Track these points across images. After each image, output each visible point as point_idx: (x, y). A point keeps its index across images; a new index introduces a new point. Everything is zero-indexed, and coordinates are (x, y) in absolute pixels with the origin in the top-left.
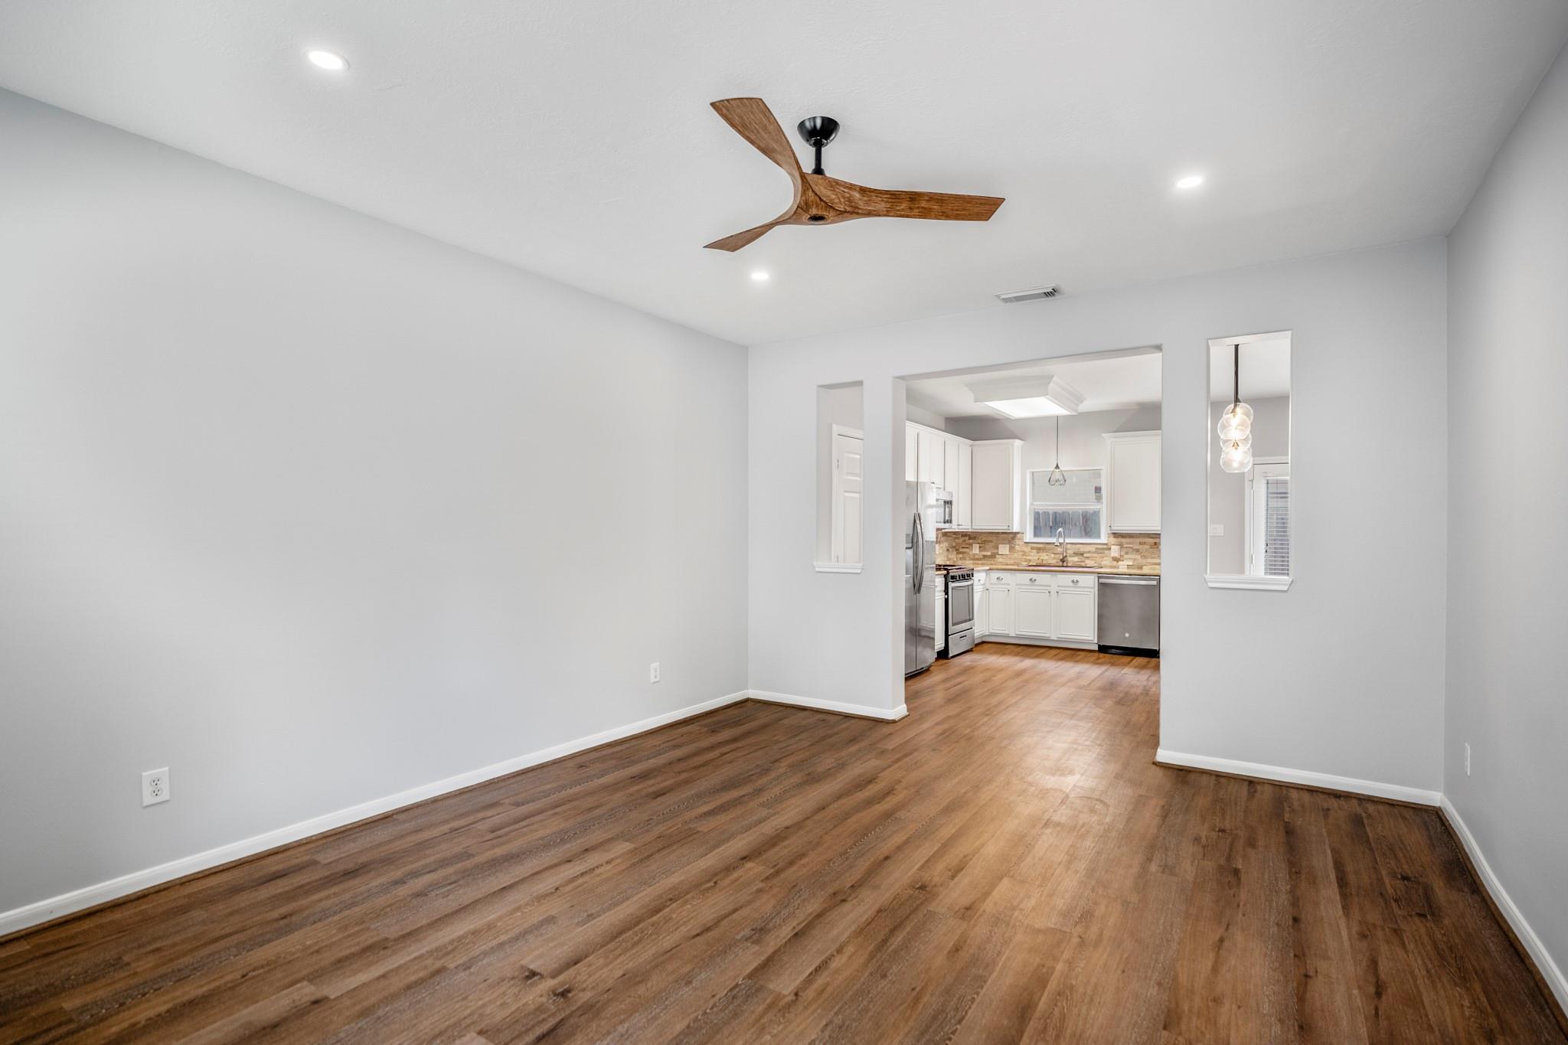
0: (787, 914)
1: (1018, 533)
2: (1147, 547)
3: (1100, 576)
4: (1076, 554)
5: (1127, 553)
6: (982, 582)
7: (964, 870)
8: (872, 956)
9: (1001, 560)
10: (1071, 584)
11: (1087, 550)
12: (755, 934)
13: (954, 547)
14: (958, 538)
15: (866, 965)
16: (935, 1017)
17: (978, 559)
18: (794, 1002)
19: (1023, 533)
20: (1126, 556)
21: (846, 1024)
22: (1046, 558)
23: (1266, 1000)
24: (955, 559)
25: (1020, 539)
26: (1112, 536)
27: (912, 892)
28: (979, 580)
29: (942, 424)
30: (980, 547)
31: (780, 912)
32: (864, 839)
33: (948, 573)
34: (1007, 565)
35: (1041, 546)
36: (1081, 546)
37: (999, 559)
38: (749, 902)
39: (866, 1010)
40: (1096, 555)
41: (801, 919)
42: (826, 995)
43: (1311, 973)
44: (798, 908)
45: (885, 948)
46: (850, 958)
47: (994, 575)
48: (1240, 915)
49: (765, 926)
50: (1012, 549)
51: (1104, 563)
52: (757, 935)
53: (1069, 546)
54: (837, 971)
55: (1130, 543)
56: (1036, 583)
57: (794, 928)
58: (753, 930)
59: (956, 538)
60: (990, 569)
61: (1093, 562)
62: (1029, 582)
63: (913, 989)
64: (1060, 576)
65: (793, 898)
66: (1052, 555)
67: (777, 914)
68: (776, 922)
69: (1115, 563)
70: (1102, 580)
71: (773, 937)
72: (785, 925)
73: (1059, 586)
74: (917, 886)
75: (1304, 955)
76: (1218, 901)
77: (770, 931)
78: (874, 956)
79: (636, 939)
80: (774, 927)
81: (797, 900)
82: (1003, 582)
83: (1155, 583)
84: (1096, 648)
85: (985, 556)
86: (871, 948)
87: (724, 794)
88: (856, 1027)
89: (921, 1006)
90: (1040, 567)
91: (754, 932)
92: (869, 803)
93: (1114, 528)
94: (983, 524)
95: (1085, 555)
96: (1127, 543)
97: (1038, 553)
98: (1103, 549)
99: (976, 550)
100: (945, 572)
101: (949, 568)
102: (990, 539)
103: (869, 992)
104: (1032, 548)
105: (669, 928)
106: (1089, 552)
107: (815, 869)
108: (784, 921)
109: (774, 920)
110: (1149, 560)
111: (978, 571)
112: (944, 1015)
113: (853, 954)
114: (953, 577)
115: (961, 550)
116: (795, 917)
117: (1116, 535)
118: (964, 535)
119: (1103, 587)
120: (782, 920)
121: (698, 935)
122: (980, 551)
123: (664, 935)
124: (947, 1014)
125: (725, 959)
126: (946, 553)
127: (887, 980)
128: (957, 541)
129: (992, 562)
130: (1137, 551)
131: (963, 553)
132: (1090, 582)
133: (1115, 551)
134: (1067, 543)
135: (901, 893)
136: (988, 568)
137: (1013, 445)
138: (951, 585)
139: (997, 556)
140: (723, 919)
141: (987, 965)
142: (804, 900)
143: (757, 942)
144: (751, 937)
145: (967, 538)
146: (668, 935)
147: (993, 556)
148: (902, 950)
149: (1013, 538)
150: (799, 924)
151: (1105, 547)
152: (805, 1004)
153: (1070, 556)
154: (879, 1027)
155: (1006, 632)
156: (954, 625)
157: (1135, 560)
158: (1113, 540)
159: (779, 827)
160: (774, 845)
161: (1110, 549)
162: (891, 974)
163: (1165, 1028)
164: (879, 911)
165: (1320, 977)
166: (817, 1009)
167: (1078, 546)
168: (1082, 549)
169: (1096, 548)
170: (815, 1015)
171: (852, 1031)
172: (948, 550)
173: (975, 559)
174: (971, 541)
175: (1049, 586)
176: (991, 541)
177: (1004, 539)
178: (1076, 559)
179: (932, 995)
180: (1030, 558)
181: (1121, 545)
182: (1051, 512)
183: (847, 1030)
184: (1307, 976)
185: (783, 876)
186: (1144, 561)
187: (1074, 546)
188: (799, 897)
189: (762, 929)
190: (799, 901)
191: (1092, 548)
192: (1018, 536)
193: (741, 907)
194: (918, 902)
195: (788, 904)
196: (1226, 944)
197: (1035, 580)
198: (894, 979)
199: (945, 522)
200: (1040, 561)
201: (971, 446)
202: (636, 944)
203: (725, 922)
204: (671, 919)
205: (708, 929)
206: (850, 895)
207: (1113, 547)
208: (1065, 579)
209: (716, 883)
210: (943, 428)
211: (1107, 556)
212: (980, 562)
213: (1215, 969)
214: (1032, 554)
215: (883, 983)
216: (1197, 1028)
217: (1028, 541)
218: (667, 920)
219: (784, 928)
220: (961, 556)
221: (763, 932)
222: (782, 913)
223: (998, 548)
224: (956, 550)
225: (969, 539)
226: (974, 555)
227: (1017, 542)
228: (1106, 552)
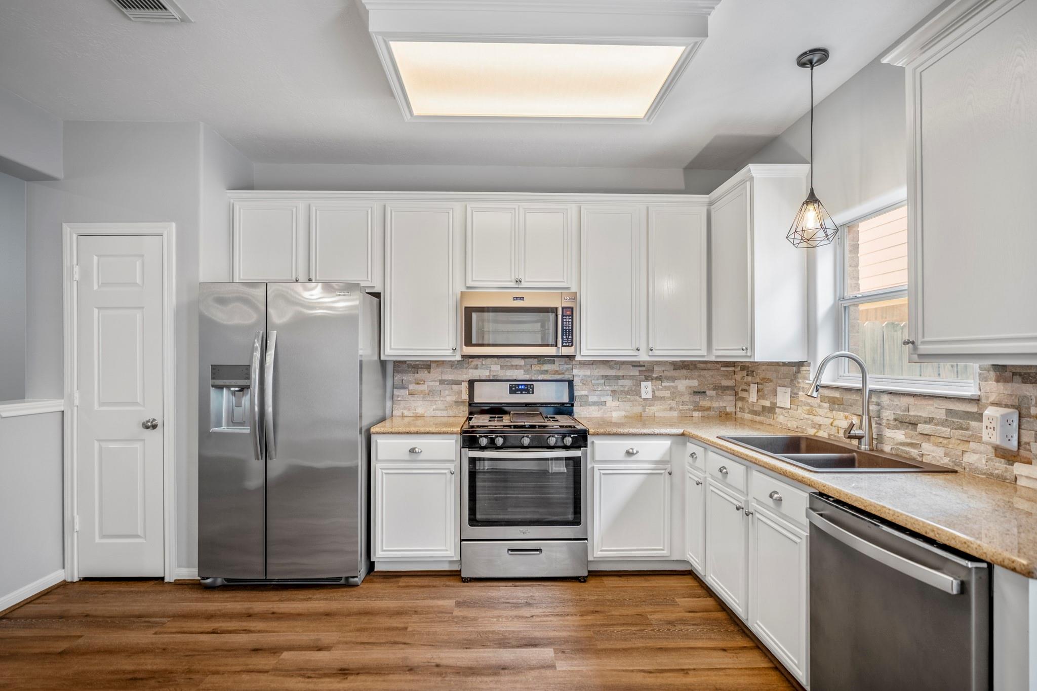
11: (924, 414)
17: (755, 414)
19: (809, 365)
25: (806, 377)
26: (992, 374)
30: (758, 391)
35: (837, 394)
36: (911, 400)
37: (779, 416)
40: (946, 431)
50: (794, 396)
61: (939, 450)
66: (855, 418)
69: (1000, 466)
85: (764, 409)
97: (832, 410)
98: (966, 415)
99: (752, 395)
102: (767, 376)
104: (824, 399)
106: (930, 421)
115: (740, 395)
117: (1003, 372)
118: (735, 366)
122: (759, 398)
129: (770, 421)
131: (743, 399)
133: (999, 425)
134: (871, 391)
139: (777, 410)
145: (745, 373)
147: (772, 409)
149: (796, 376)
151: (973, 408)
153: (889, 427)
158: (994, 389)
161: (979, 417)
167: (905, 400)
168: (915, 410)
169: (949, 412)
173: (752, 412)
174: (750, 378)
176: (770, 380)
177: (785, 377)
178: (899, 435)
180: (818, 420)
181: (1021, 407)
187: (897, 401)
191: (937, 410)
200: (834, 430)
207: (992, 410)
211: (977, 440)
214: (821, 412)
220: (740, 404)
223: (775, 393)
224: (736, 394)
225: (747, 375)
226: (753, 404)
227: (802, 383)
228: (973, 424)
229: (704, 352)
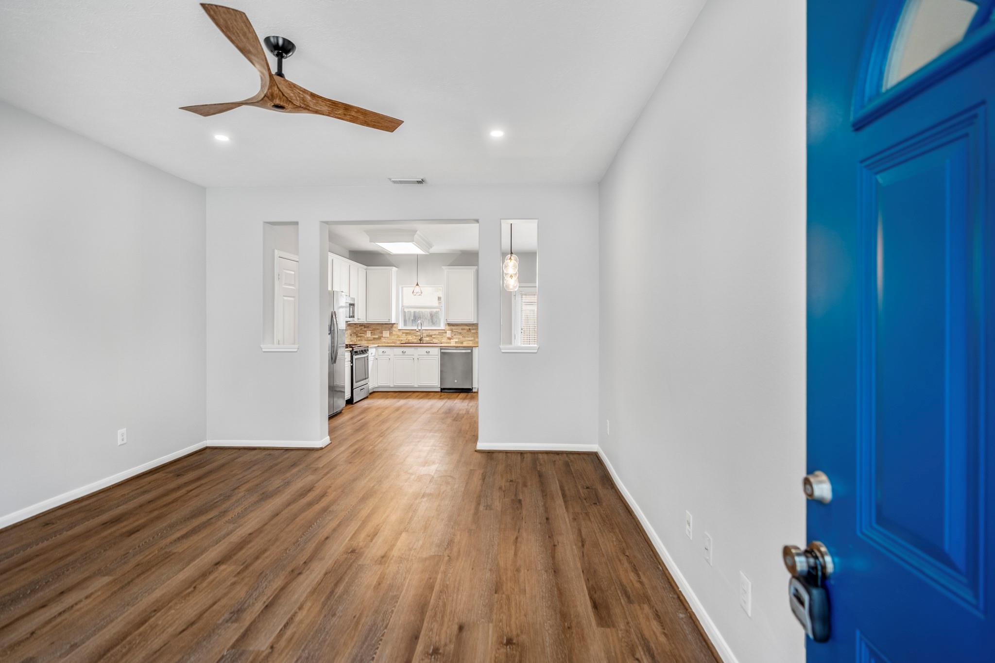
0: (257, 594)
1: (394, 324)
2: (466, 331)
3: (441, 348)
4: (428, 336)
5: (455, 335)
6: (373, 355)
7: (378, 534)
8: (324, 604)
9: (384, 340)
10: (426, 354)
11: (434, 334)
12: (233, 615)
13: (355, 333)
14: (358, 327)
15: (320, 611)
16: (370, 630)
17: (370, 340)
18: (270, 654)
19: (397, 324)
20: (454, 337)
21: (311, 655)
22: (411, 338)
23: (539, 563)
24: (355, 341)
25: (395, 328)
26: (447, 325)
27: (346, 556)
28: (372, 353)
29: (347, 255)
30: (371, 333)
31: (252, 594)
32: (309, 529)
33: (353, 350)
34: (388, 343)
35: (408, 331)
36: (431, 331)
37: (383, 340)
38: (226, 594)
39: (324, 641)
40: (438, 336)
41: (269, 595)
42: (294, 641)
43: (556, 543)
44: (266, 588)
45: (332, 597)
46: (309, 610)
47: (381, 350)
48: (524, 523)
49: (241, 608)
50: (391, 333)
51: (443, 341)
52: (235, 615)
53: (424, 331)
54: (301, 622)
55: (456, 329)
56: (406, 354)
57: (265, 602)
58: (231, 613)
59: (356, 327)
60: (378, 346)
61: (437, 340)
62: (401, 353)
63: (354, 617)
64: (419, 349)
65: (261, 582)
66: (415, 337)
67: (250, 596)
68: (250, 602)
69: (449, 341)
70: (442, 351)
71: (249, 613)
72: (257, 602)
73: (419, 355)
74: (350, 551)
75: (552, 535)
76: (513, 518)
77: (245, 610)
78: (326, 604)
79: (124, 651)
80: (249, 606)
81: (264, 582)
82: (386, 354)
83: (470, 351)
84: (439, 390)
85: (374, 339)
86: (323, 599)
87: (194, 520)
88: (319, 654)
89: (360, 626)
90: (407, 344)
91: (232, 615)
92: (310, 504)
93: (449, 321)
94: (373, 318)
95: (433, 336)
96: (455, 329)
97: (406, 335)
98: (443, 333)
99: (369, 334)
100: (351, 349)
101: (353, 346)
102: (378, 327)
103: (325, 628)
104: (403, 333)
105: (156, 633)
106: (435, 335)
107: (276, 558)
108: (256, 599)
109: (248, 602)
110: (466, 339)
111: (371, 347)
112: (376, 627)
113: (311, 607)
114: (356, 352)
115: (359, 335)
116: (264, 594)
117: (449, 325)
118: (361, 325)
119: (443, 354)
120: (254, 600)
121: (183, 631)
122: (371, 335)
123: (153, 639)
124: (377, 625)
125: (210, 641)
126: (350, 337)
127: (336, 617)
128: (357, 329)
129: (379, 342)
130: (460, 333)
131: (361, 337)
132: (436, 352)
133: (449, 334)
134: (423, 330)
135: (339, 558)
136: (377, 345)
137: (392, 270)
138: (355, 357)
139: (382, 338)
140: (204, 613)
141: (399, 588)
142: (270, 581)
143: (236, 621)
144: (231, 618)
145: (363, 327)
146: (157, 638)
147: (380, 338)
148: (344, 595)
149: (392, 327)
150: (268, 599)
151: (443, 331)
152: (280, 651)
153: (425, 337)
154: (334, 649)
155: (388, 385)
156: (356, 382)
157: (459, 338)
158: (448, 328)
159: (243, 535)
160: (241, 548)
161: (446, 333)
162: (338, 612)
163: (496, 593)
164: (326, 574)
165: (560, 544)
166: (289, 652)
167: (429, 331)
168: (431, 333)
169: (439, 332)
170: (288, 656)
171: (316, 657)
172: (351, 335)
173: (368, 340)
174: (366, 329)
175: (413, 355)
176: (378, 329)
177: (386, 328)
178: (428, 339)
179: (367, 617)
180: (402, 339)
181: (452, 330)
182: (412, 311)
183: (312, 658)
184: (555, 546)
185: (251, 568)
186: (464, 339)
187: (427, 331)
188: (266, 580)
189: (239, 610)
190: (266, 583)
191: (437, 332)
192: (395, 325)
193: (219, 600)
194: (351, 561)
195: (258, 587)
196: (519, 540)
197: (405, 352)
198: (341, 614)
199: (350, 317)
200: (407, 341)
201: (366, 269)
202: (126, 654)
203: (207, 614)
204: (157, 625)
205: (193, 623)
206: (304, 569)
207: (447, 331)
208: (422, 351)
209: (195, 588)
210: (348, 257)
211: (444, 337)
212: (371, 342)
213: (516, 554)
214: (403, 336)
215: (334, 619)
216: (511, 587)
217: (400, 329)
218: (153, 628)
219: (256, 604)
220: (359, 338)
221: (239, 612)
222: (254, 595)
223: (382, 333)
224: (356, 335)
225: (365, 328)
226: (368, 338)
227: (394, 329)
228: (444, 334)
229: (365, 320)
